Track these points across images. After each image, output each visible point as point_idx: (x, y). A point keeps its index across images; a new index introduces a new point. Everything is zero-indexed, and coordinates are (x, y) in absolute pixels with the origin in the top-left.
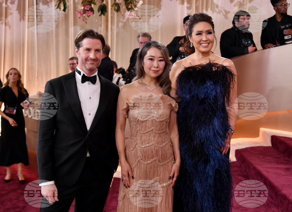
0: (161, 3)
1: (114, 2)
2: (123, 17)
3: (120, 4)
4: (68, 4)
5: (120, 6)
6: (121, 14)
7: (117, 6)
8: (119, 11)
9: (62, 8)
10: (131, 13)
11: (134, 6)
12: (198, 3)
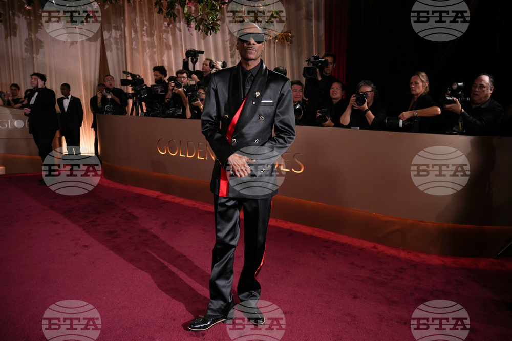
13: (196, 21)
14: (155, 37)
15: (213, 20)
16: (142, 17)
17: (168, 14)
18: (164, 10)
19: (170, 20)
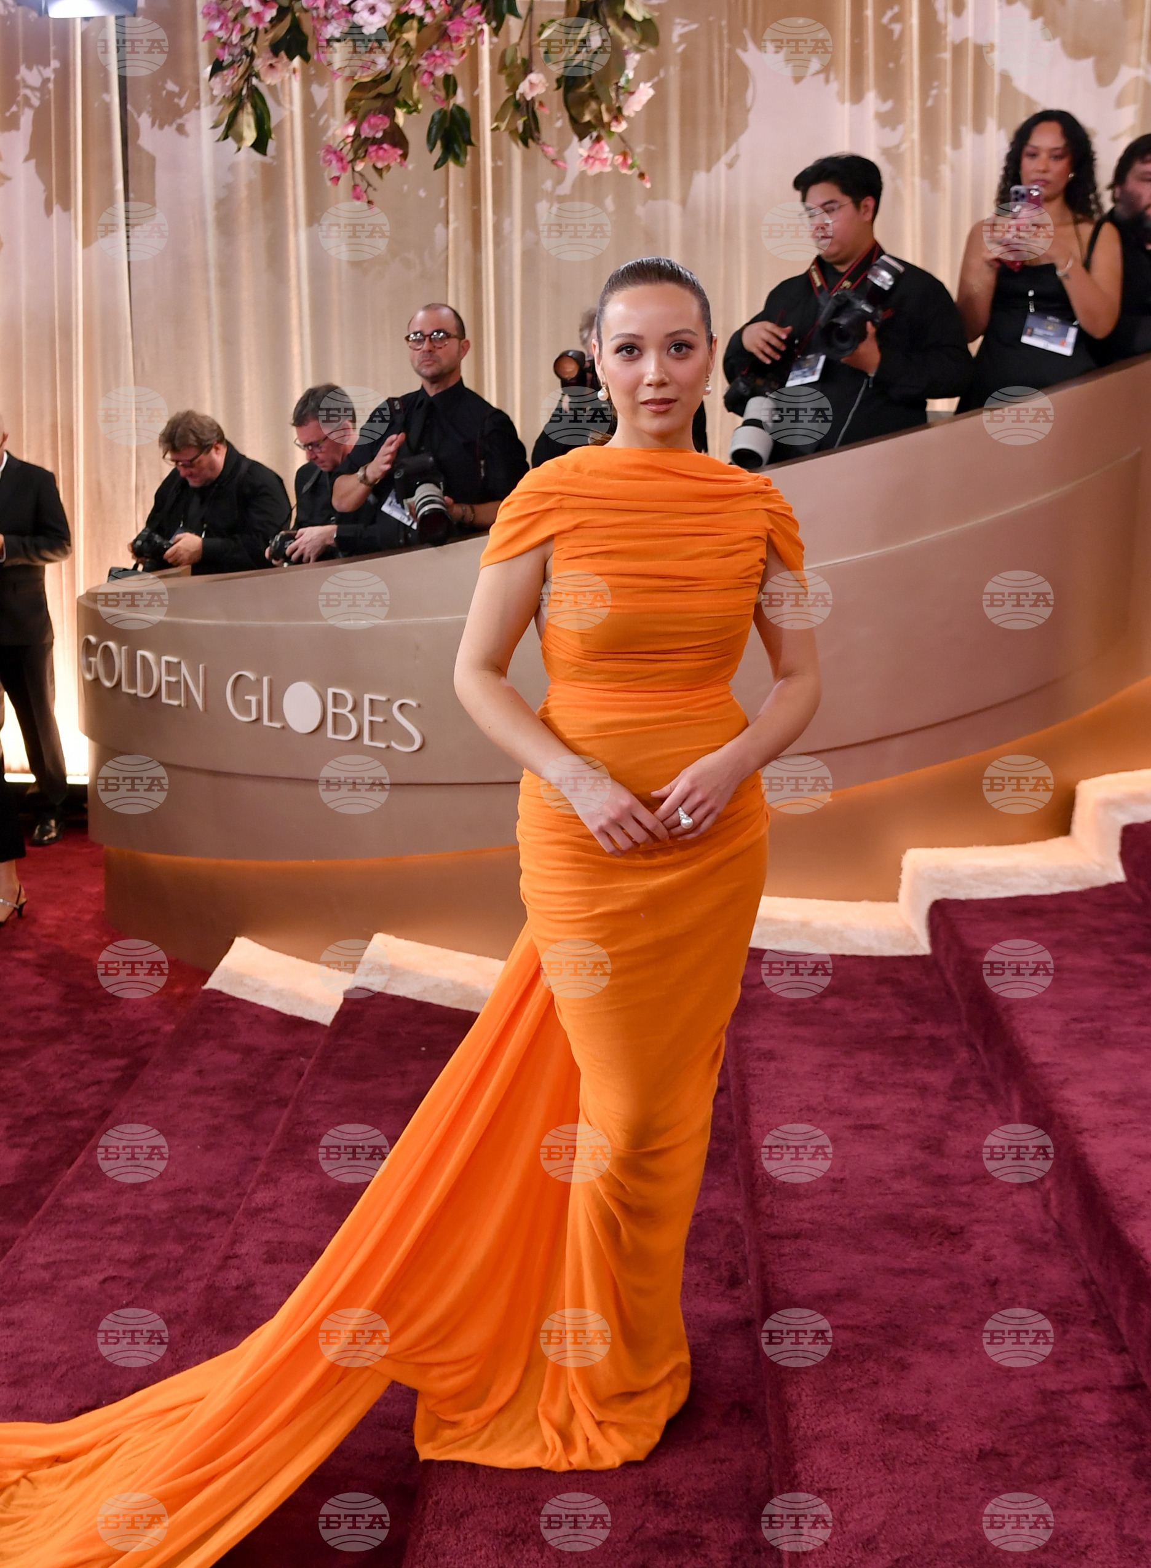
0: (749, 94)
1: (511, 94)
2: (554, 168)
3: (537, 104)
4: (275, 116)
5: (542, 113)
6: (546, 155)
7: (522, 116)
8: (537, 140)
9: (250, 135)
10: (597, 147)
11: (609, 110)
12: (934, 92)
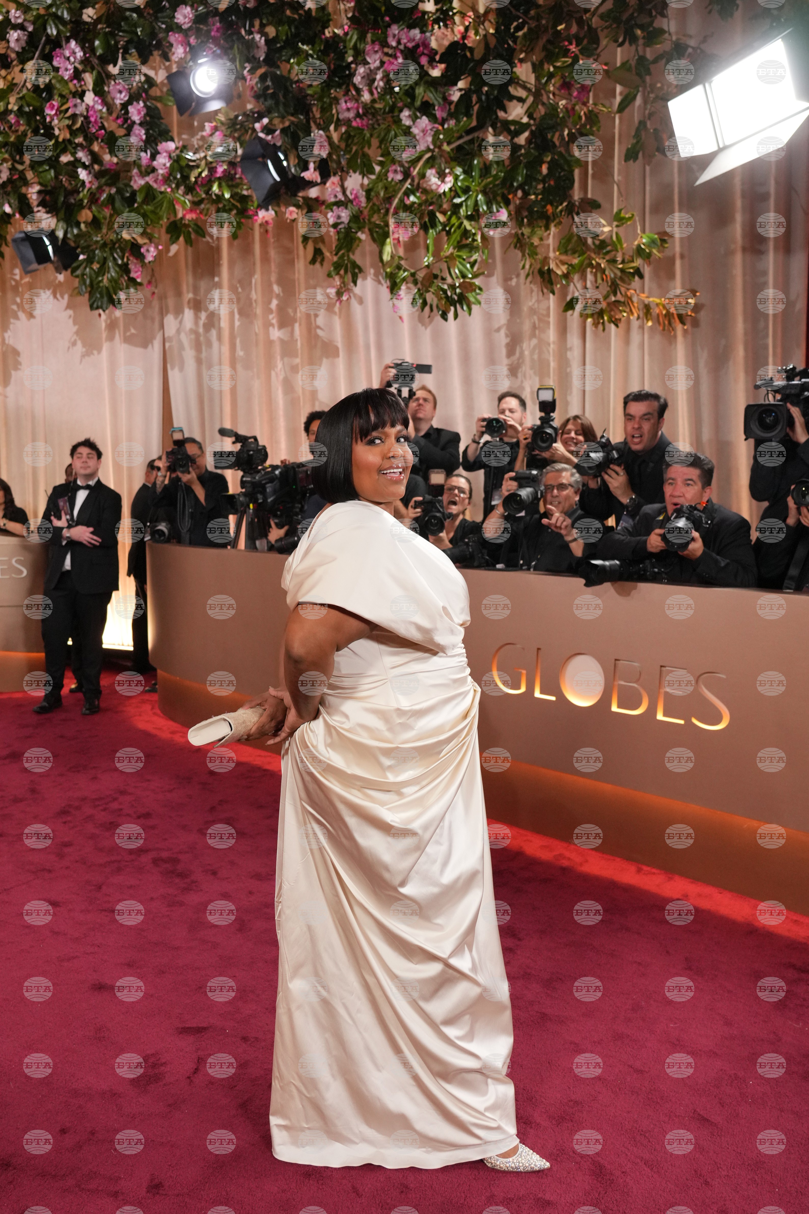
13: (415, 282)
14: (297, 326)
15: (464, 276)
16: (266, 273)
17: (337, 266)
18: (327, 254)
19: (343, 282)
